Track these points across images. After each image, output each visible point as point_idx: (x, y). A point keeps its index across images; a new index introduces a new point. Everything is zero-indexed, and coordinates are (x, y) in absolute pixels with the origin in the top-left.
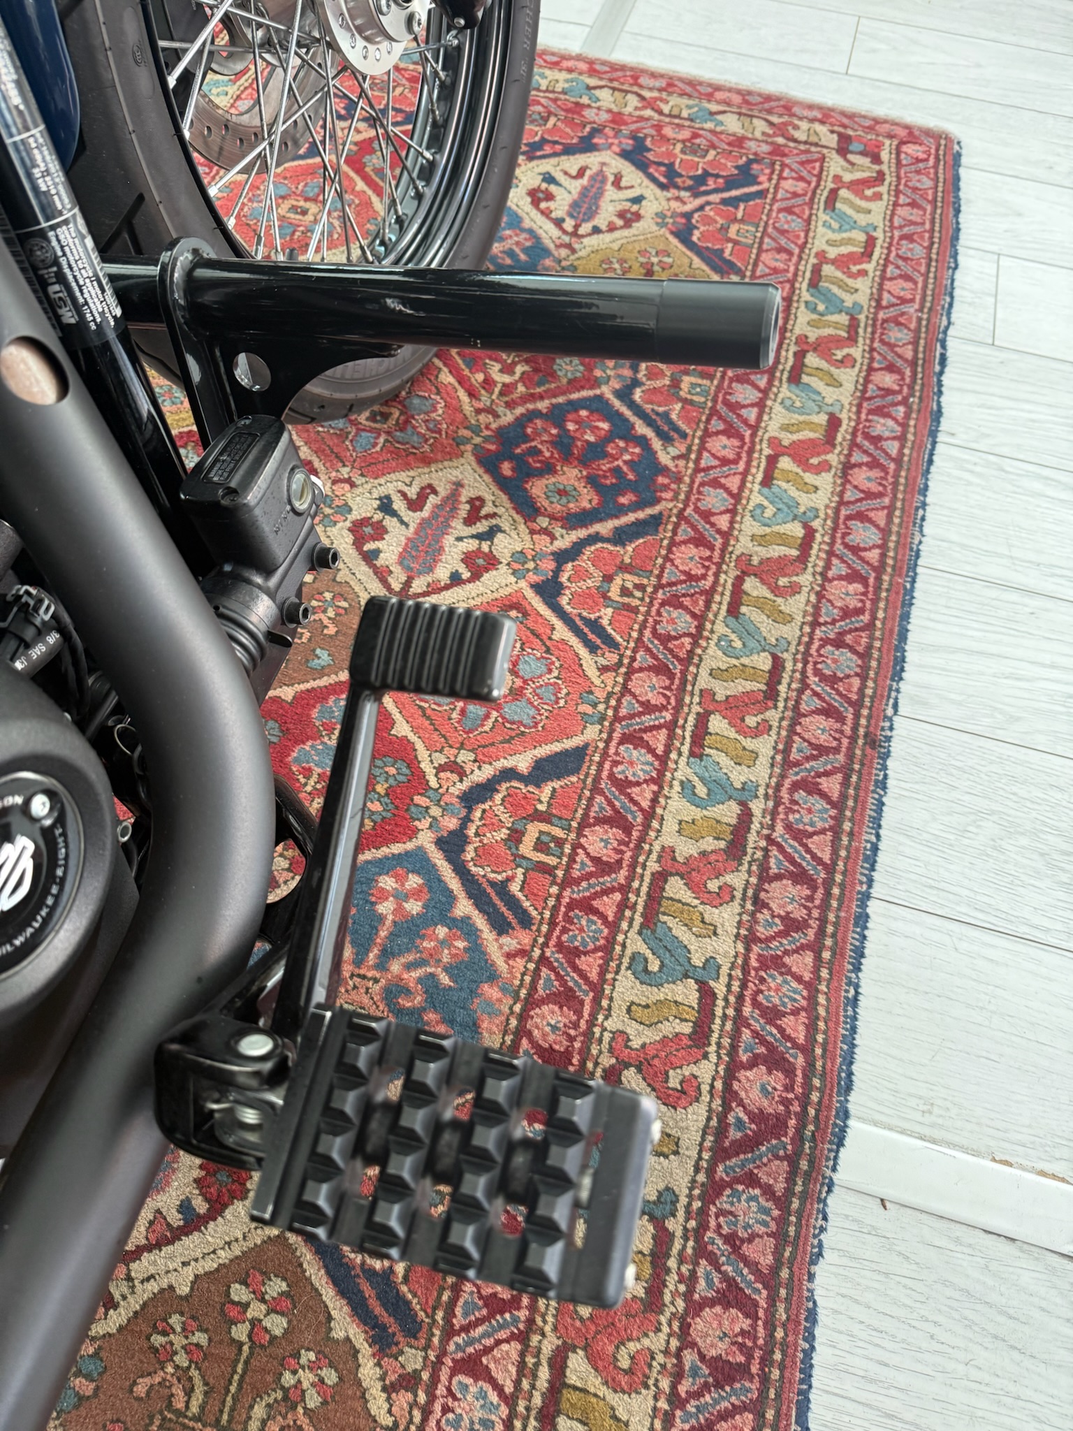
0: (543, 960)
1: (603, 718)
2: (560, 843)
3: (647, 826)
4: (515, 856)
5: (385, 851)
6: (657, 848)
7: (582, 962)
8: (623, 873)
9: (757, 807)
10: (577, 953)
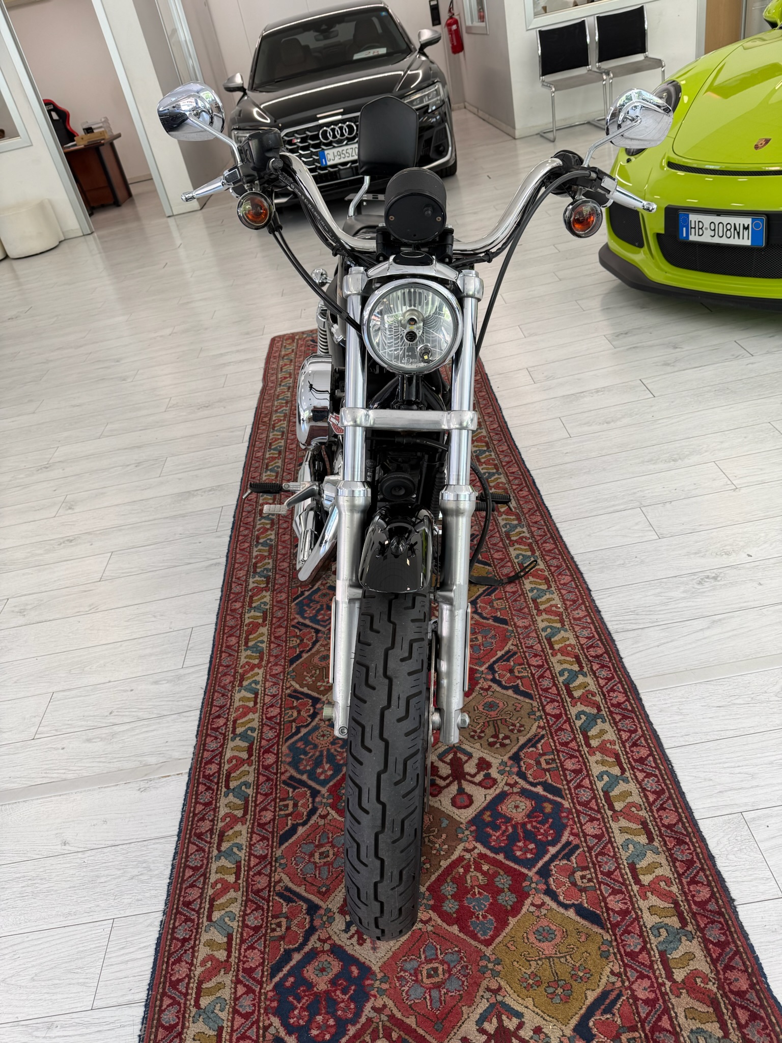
0: (276, 774)
1: (276, 861)
2: (281, 810)
3: (253, 828)
4: (294, 799)
5: (335, 781)
6: (248, 823)
7: (265, 778)
8: (258, 810)
9: (215, 852)
10: (267, 781)
